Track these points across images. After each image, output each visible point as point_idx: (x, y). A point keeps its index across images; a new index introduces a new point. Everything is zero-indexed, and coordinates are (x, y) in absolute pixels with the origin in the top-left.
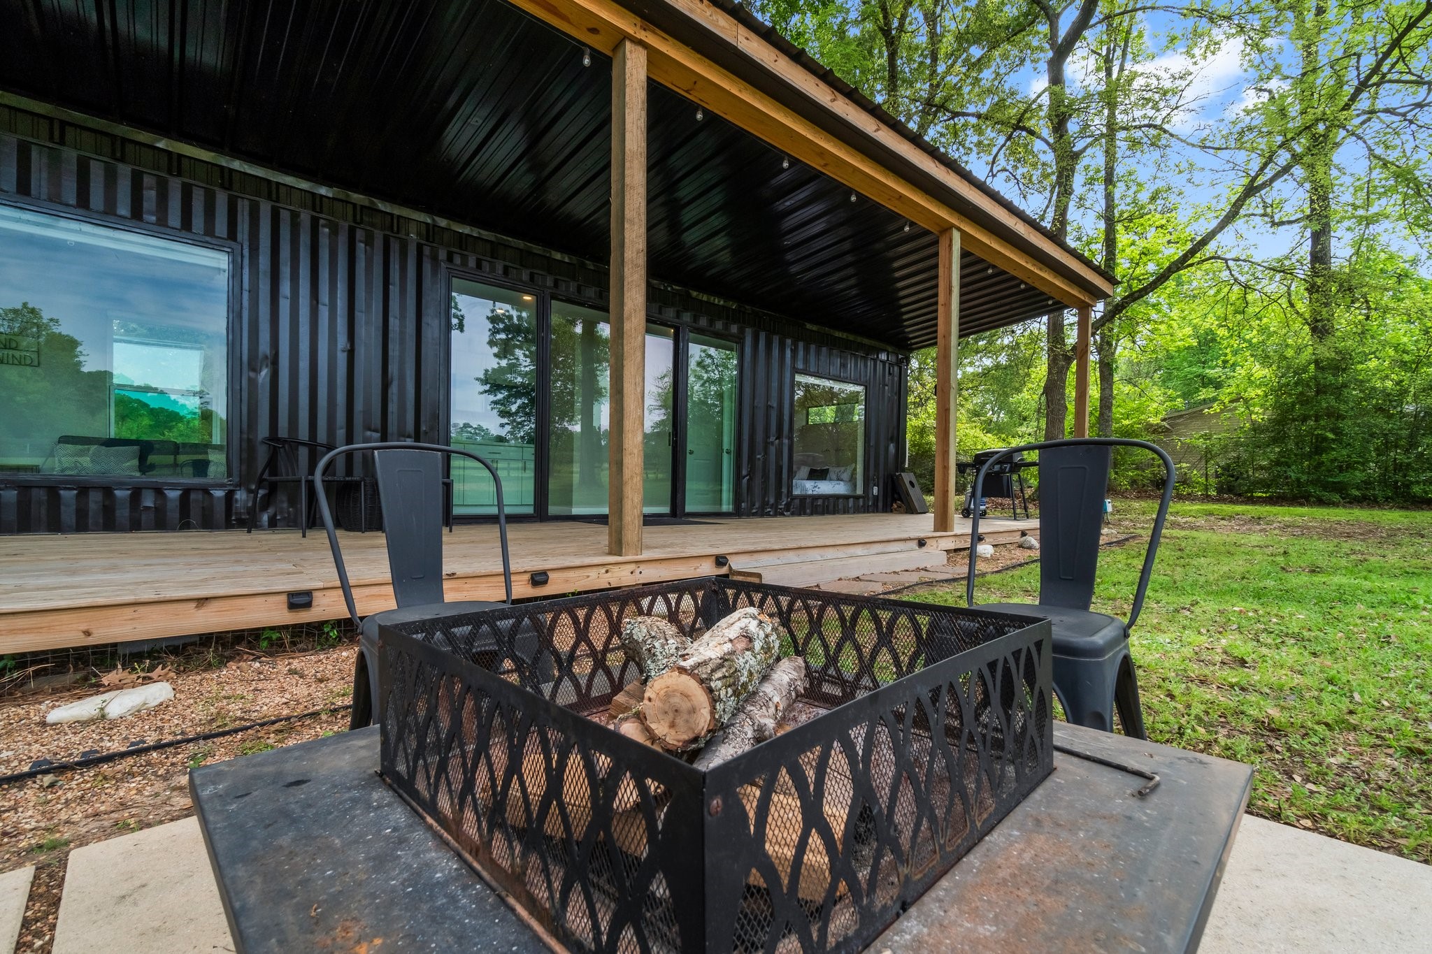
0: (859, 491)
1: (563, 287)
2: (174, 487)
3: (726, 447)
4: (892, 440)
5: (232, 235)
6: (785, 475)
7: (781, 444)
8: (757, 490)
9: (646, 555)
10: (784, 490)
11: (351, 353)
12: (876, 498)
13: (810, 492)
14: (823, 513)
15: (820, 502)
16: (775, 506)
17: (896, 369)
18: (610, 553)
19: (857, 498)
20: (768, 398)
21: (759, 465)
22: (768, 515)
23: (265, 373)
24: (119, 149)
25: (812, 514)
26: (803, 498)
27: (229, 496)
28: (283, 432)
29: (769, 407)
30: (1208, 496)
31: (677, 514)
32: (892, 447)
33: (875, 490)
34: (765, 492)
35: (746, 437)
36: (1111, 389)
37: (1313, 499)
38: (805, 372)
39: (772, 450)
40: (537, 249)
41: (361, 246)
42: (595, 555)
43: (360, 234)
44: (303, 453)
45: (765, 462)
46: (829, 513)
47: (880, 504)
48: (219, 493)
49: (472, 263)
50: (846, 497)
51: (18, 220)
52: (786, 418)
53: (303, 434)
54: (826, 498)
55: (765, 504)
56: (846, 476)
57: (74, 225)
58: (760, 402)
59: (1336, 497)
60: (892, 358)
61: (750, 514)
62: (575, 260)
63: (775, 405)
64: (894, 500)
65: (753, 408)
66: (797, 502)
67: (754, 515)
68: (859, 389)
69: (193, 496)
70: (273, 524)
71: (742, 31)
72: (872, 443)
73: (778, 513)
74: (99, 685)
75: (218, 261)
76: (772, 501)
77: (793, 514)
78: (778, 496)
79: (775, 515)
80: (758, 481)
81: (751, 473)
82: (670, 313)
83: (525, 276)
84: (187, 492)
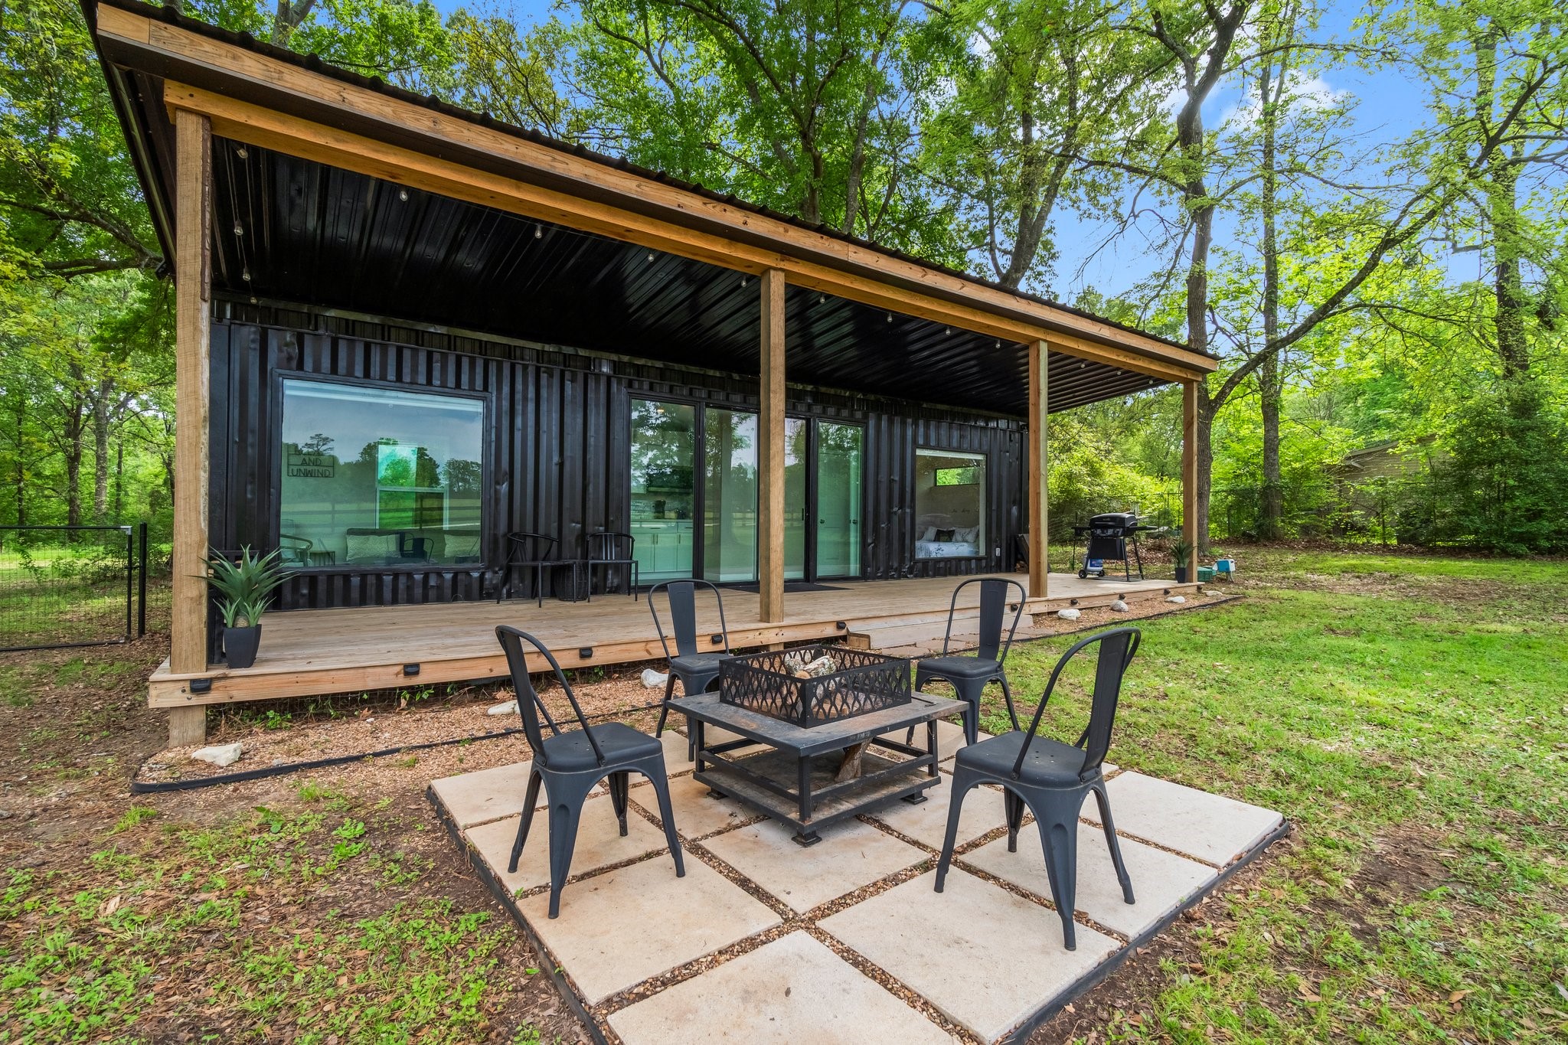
0: (982, 552)
1: (715, 396)
2: (448, 571)
3: (853, 517)
4: (1014, 503)
5: (486, 388)
6: (908, 541)
7: (904, 513)
8: (882, 556)
9: (787, 621)
10: (907, 555)
11: (561, 465)
12: (999, 559)
13: (933, 555)
14: (945, 575)
15: (942, 565)
16: (899, 570)
17: (1017, 435)
18: (761, 621)
19: (979, 559)
20: (891, 472)
21: (883, 533)
22: (892, 577)
23: (505, 487)
24: (419, 338)
25: (934, 576)
26: (926, 562)
27: (483, 574)
28: (516, 529)
29: (891, 481)
30: (1385, 545)
31: (809, 581)
32: (1015, 510)
33: (998, 551)
34: (889, 555)
35: (870, 508)
36: (1277, 431)
37: (1496, 551)
38: (926, 446)
39: (896, 519)
40: (694, 369)
41: (568, 384)
42: (751, 622)
43: (568, 375)
44: (529, 543)
45: (889, 530)
46: (951, 574)
47: (1004, 564)
48: (476, 575)
49: (646, 386)
50: (968, 559)
51: (364, 395)
52: (908, 489)
53: (529, 528)
54: (947, 560)
55: (889, 568)
56: (970, 538)
57: (394, 394)
58: (883, 477)
59: (1523, 549)
60: (1013, 426)
61: (875, 578)
62: (724, 374)
63: (897, 478)
64: (1017, 560)
65: (877, 483)
66: (920, 565)
67: (880, 578)
68: (980, 457)
69: (460, 577)
70: (509, 596)
71: (852, 248)
72: (994, 507)
73: (901, 576)
74: (494, 698)
75: (476, 407)
76: (896, 565)
77: (916, 576)
78: (902, 561)
79: (899, 578)
80: (882, 547)
81: (876, 541)
82: (801, 408)
83: (685, 392)
84: (456, 575)
